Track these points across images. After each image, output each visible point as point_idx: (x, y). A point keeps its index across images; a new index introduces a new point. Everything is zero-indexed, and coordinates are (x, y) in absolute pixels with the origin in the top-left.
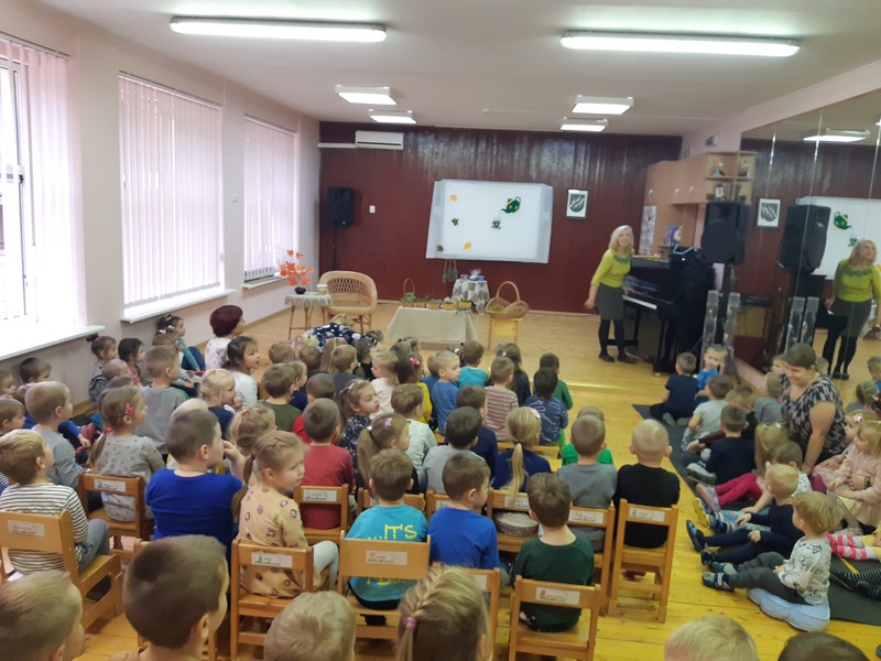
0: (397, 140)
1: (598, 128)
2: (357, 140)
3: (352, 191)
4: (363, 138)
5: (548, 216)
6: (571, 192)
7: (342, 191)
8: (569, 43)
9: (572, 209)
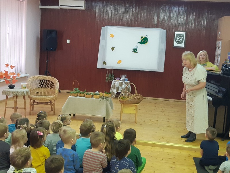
2: (60, 4)
3: (56, 32)
5: (164, 46)
6: (176, 33)
7: (51, 32)
9: (177, 42)
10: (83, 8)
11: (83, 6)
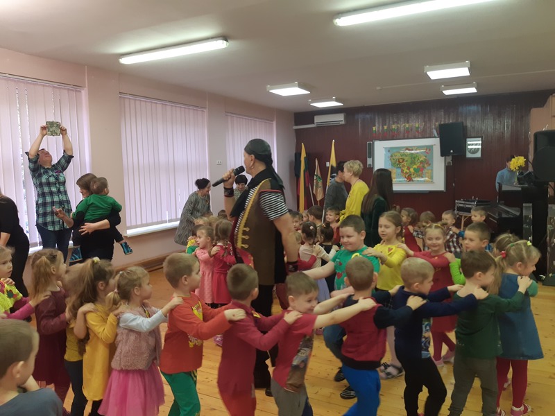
0: (340, 118)
1: (473, 90)
2: (315, 122)
4: (319, 119)
6: (469, 140)
8: (341, 22)
9: (470, 152)
10: (343, 123)
11: (343, 119)
